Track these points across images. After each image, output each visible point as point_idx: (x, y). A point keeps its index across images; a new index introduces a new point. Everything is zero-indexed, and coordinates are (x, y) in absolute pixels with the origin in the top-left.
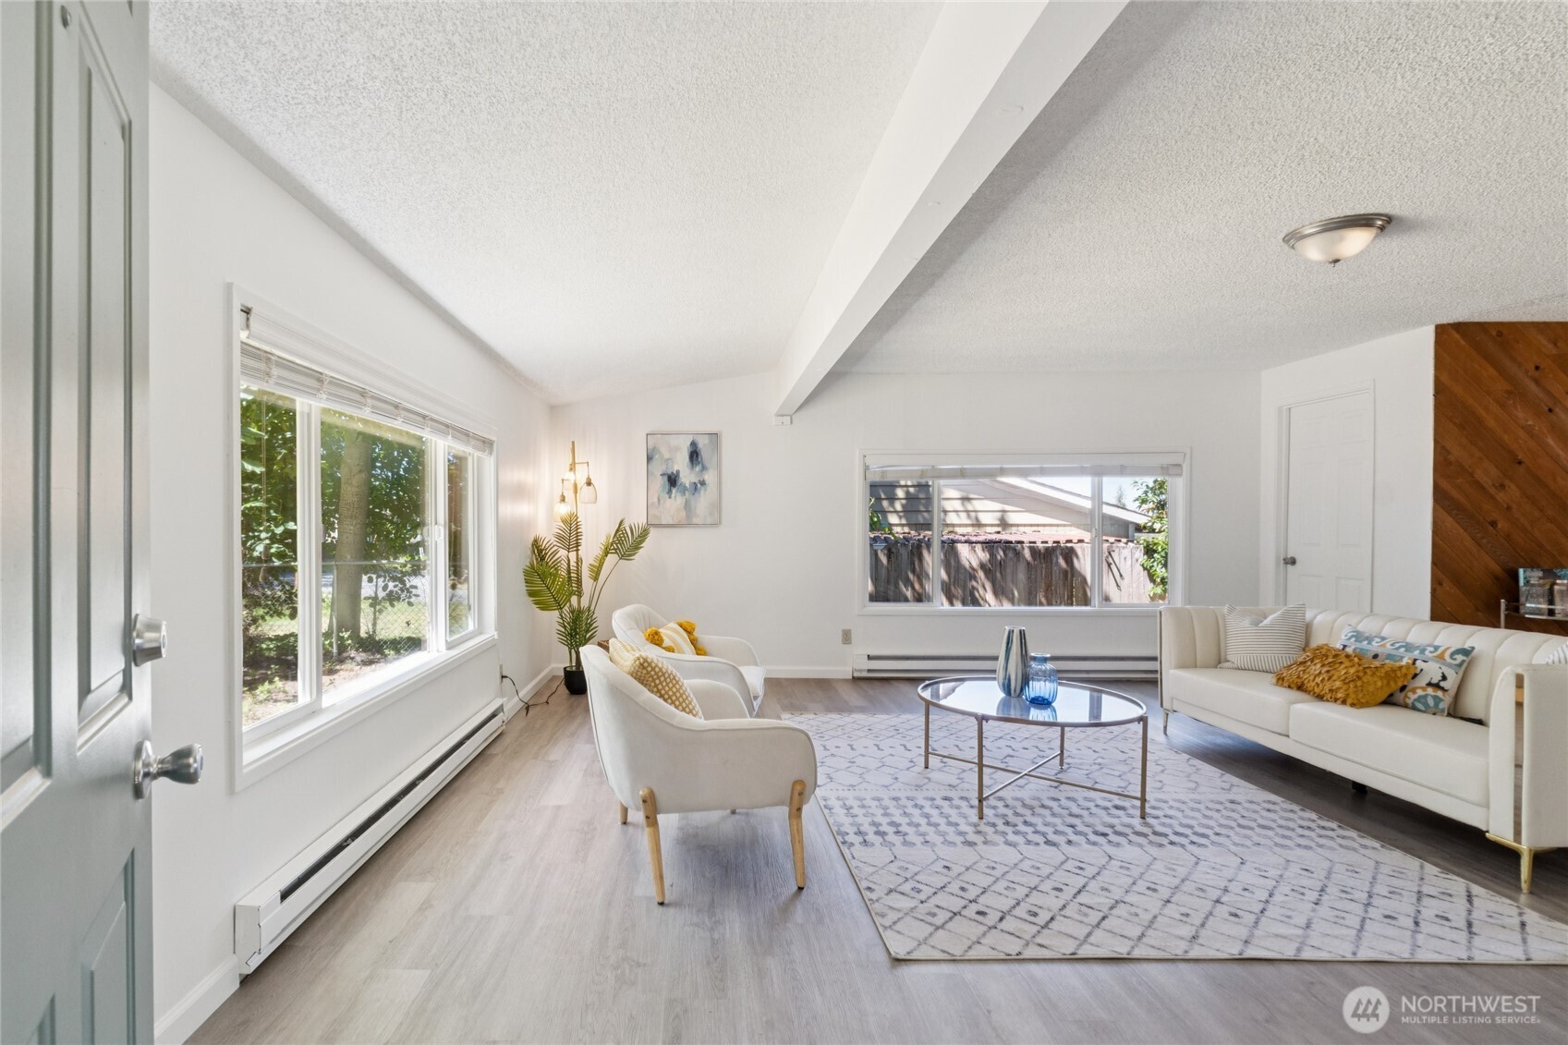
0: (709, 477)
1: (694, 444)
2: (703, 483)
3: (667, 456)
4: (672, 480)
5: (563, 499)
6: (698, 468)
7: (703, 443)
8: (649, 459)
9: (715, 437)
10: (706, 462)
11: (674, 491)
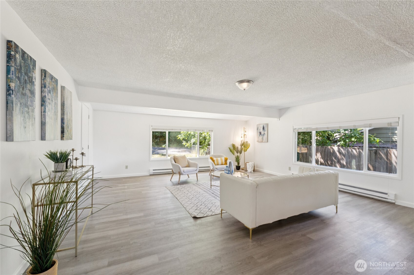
0: (266, 133)
1: (263, 126)
2: (265, 134)
3: (260, 128)
4: (260, 133)
5: (242, 137)
6: (264, 131)
7: (265, 126)
8: (257, 129)
9: (267, 125)
10: (265, 130)
11: (261, 135)
